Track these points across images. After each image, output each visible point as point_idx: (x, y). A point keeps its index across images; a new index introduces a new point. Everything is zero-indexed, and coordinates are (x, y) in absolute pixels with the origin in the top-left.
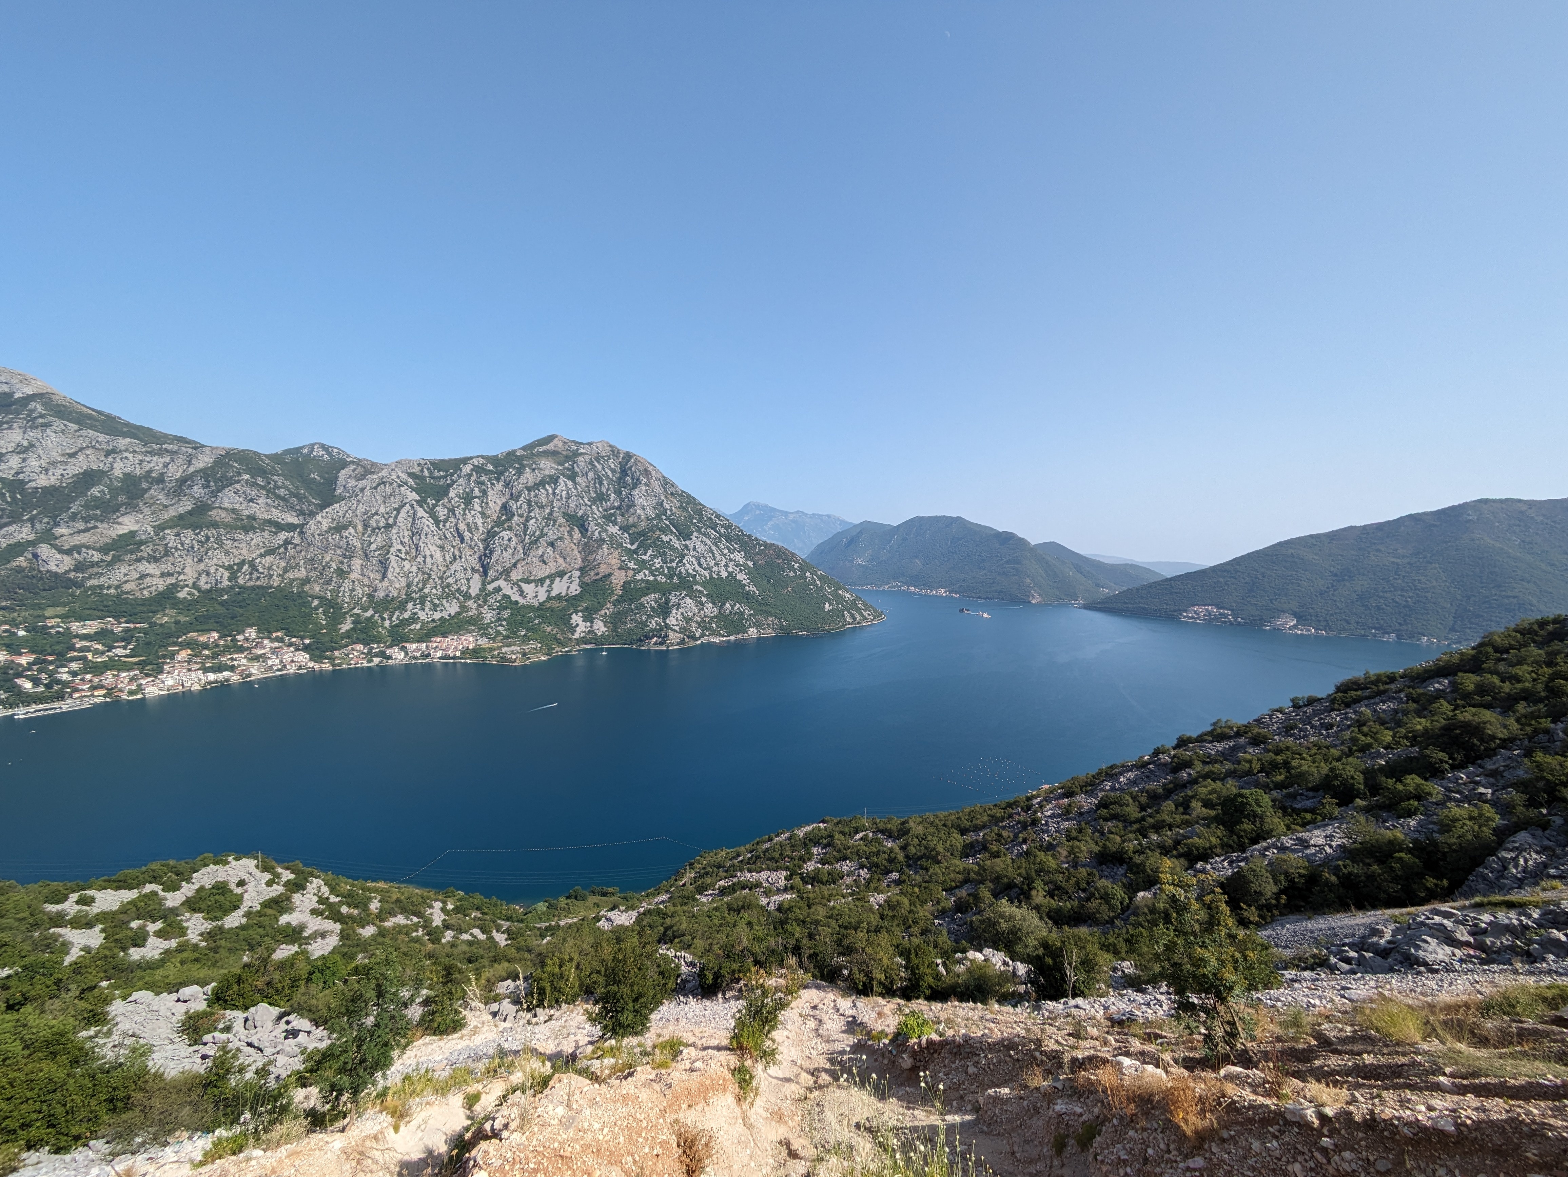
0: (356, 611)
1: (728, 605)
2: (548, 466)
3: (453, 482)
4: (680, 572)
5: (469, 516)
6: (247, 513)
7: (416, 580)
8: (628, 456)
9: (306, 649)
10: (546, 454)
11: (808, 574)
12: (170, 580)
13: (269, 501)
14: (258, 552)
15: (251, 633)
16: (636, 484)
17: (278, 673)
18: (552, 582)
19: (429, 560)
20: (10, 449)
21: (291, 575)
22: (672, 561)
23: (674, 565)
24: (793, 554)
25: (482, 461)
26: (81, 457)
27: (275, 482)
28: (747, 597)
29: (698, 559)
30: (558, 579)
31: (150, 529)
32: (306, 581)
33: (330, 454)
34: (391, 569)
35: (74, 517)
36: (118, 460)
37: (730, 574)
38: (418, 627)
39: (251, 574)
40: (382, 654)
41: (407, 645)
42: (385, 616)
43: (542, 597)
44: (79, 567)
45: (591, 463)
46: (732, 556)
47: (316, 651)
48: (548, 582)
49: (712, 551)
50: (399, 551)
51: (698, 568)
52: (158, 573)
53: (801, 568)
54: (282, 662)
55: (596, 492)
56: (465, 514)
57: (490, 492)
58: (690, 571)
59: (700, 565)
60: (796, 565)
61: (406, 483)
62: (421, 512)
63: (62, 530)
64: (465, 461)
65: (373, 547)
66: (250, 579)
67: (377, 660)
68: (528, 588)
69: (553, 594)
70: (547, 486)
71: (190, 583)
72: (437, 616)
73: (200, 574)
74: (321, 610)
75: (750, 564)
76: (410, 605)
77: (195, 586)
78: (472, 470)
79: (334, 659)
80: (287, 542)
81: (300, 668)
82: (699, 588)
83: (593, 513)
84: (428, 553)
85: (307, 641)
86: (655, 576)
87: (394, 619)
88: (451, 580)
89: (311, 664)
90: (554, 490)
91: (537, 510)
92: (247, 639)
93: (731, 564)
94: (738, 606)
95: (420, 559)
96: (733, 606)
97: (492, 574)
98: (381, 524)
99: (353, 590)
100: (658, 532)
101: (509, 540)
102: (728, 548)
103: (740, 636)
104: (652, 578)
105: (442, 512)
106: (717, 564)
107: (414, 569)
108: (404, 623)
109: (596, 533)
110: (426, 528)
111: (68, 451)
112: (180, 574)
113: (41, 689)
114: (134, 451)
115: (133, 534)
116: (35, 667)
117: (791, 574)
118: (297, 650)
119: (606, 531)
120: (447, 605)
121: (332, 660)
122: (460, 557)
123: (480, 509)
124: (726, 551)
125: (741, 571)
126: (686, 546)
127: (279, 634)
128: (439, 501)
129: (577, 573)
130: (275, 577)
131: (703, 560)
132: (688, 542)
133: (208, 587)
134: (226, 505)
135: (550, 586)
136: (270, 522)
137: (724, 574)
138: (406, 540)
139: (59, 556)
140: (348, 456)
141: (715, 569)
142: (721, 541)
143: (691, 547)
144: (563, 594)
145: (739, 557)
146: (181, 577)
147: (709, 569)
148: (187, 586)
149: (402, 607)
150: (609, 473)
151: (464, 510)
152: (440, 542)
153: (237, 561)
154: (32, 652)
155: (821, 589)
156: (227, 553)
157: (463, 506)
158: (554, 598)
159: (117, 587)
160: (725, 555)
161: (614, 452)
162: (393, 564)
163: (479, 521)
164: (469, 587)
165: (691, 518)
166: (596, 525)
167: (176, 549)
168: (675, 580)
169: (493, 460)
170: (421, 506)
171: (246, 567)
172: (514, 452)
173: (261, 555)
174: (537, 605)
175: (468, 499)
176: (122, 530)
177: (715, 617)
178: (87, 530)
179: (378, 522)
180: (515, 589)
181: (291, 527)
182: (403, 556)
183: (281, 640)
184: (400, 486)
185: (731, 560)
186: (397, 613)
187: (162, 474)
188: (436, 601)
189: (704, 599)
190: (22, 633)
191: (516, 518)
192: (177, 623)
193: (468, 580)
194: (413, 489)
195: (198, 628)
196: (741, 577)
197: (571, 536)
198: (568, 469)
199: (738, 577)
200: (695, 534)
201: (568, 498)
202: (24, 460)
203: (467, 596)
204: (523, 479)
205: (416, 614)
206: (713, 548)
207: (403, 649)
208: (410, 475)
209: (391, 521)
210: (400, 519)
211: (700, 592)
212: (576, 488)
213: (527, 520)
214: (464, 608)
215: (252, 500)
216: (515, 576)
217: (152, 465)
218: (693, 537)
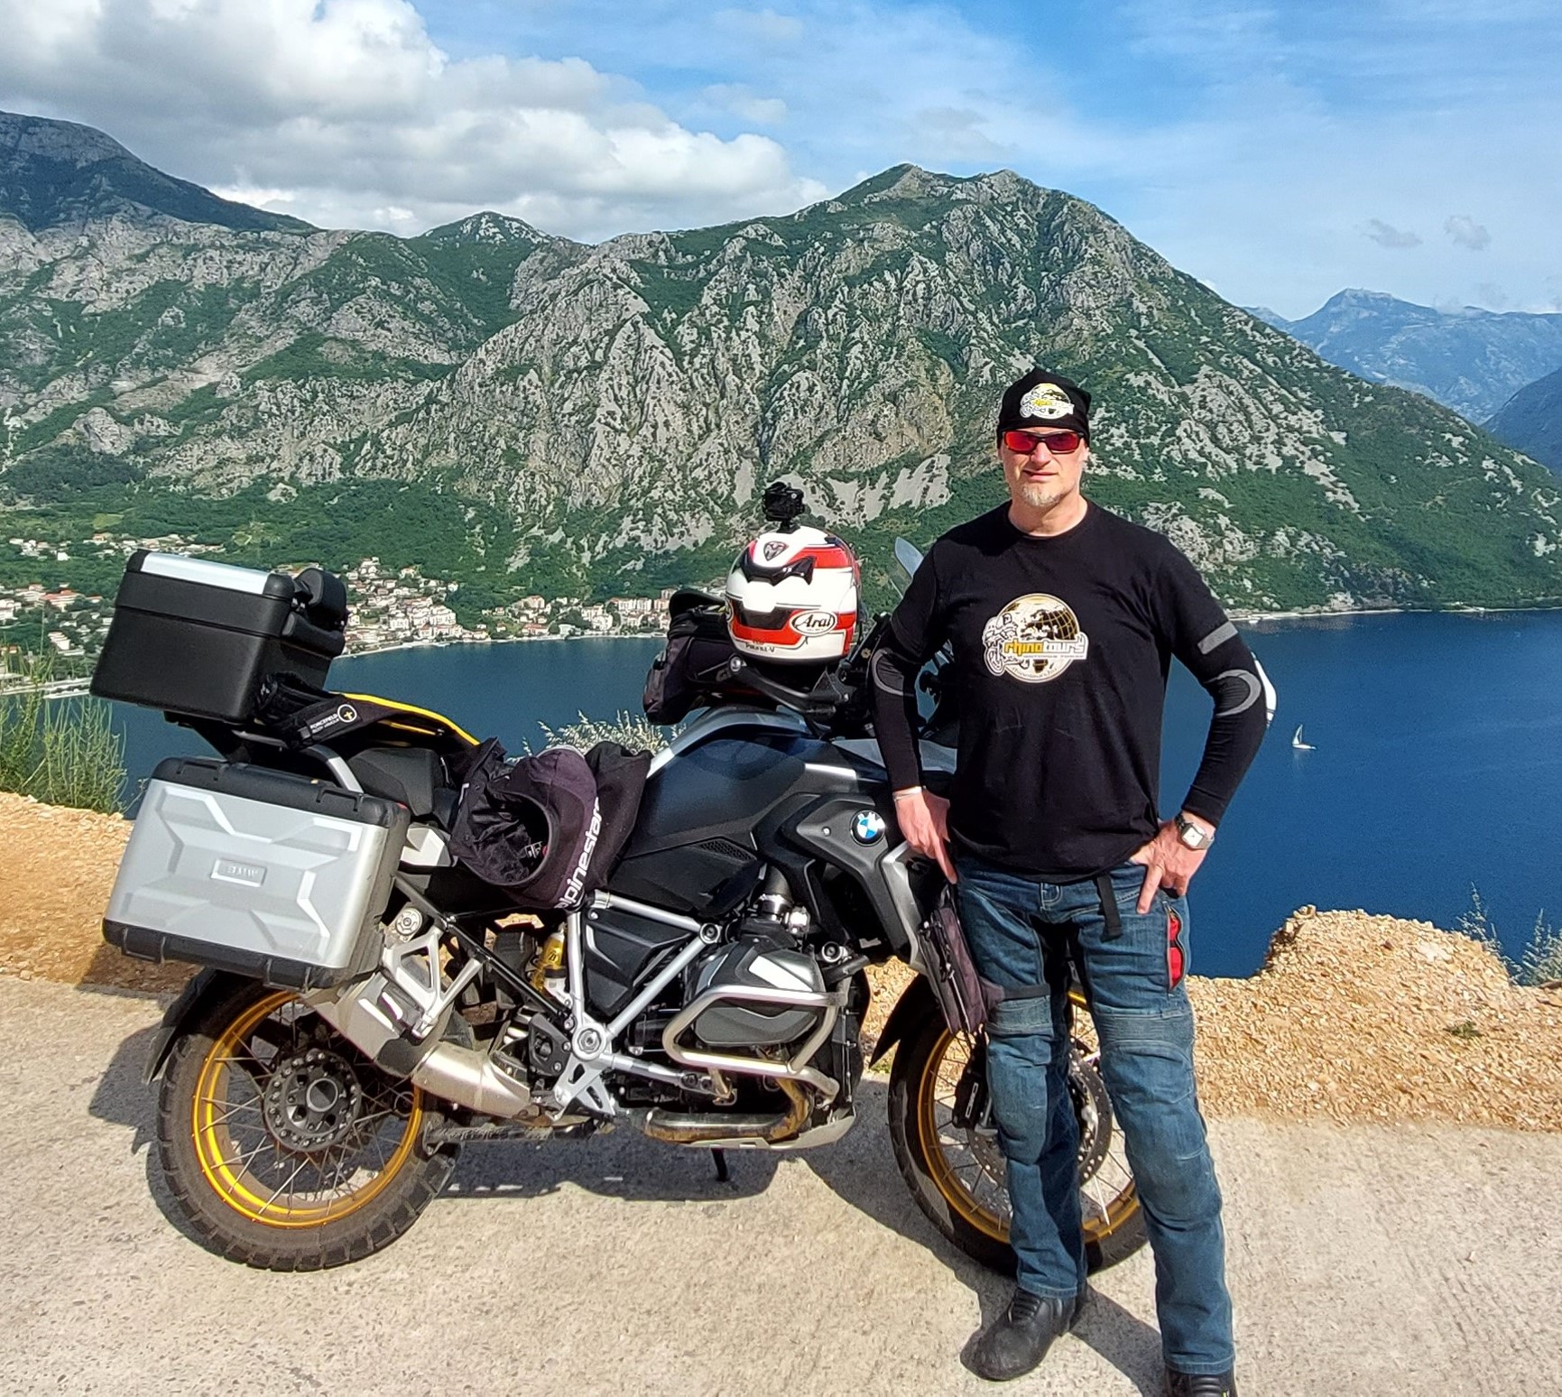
0: (535, 531)
1: (1281, 536)
2: (888, 233)
3: (711, 275)
4: (1170, 458)
5: (736, 342)
6: (372, 347)
7: (639, 472)
8: (1057, 198)
9: (451, 601)
10: (887, 207)
11: (1487, 464)
12: (260, 470)
13: (406, 324)
14: (386, 419)
15: (370, 567)
16: (1073, 260)
17: (406, 645)
18: (893, 478)
19: (661, 431)
20: (66, 253)
21: (434, 461)
22: (1150, 432)
23: (1155, 440)
24: (1448, 414)
25: (762, 229)
26: (152, 260)
27: (418, 289)
28: (1331, 517)
29: (1211, 427)
30: (905, 472)
31: (236, 380)
32: (458, 472)
33: (505, 232)
34: (595, 451)
35: (136, 364)
36: (200, 262)
37: (1288, 462)
38: (639, 566)
39: (375, 458)
40: (575, 619)
41: (620, 603)
42: (584, 542)
43: (873, 511)
44: (140, 447)
45: (978, 220)
46: (1292, 420)
47: (466, 607)
48: (884, 478)
49: (1244, 409)
50: (611, 414)
51: (1210, 448)
52: (243, 456)
53: (1468, 448)
54: (412, 624)
55: (986, 283)
56: (729, 338)
57: (776, 293)
58: (1193, 455)
59: (1215, 440)
60: (1456, 441)
61: (627, 282)
62: (650, 337)
63: (122, 384)
64: (732, 230)
65: (568, 407)
66: (373, 468)
67: (565, 629)
68: (846, 492)
69: (895, 504)
70: (887, 275)
71: (286, 475)
72: (672, 545)
73: (301, 460)
74: (477, 529)
75: (1339, 438)
76: (627, 522)
77: (293, 480)
78: (744, 249)
79: (495, 624)
80: (431, 400)
81: (440, 638)
82: (1212, 494)
83: (979, 328)
84: (660, 420)
85: (453, 587)
86: (1111, 466)
87: (599, 548)
88: (700, 473)
89: (457, 631)
90: (900, 282)
91: (865, 324)
92: (362, 579)
93: (1290, 440)
94: (1306, 537)
95: (646, 431)
96: (1293, 540)
97: (775, 460)
98: (583, 363)
99: (533, 490)
100: (1119, 368)
101: (811, 389)
102: (1282, 400)
103: (1310, 612)
104: (1104, 471)
105: (687, 336)
106: (1256, 439)
107: (636, 451)
108: (614, 556)
109: (986, 371)
110: (658, 368)
111: (137, 252)
112: (273, 457)
113: (80, 652)
114: (222, 246)
115: (213, 387)
116: (74, 615)
117: (1444, 462)
118: (437, 603)
119: (1008, 366)
120: (691, 524)
121: (491, 623)
122: (718, 426)
123: (756, 327)
124: (1277, 408)
125: (1315, 454)
126: (1184, 398)
127: (411, 571)
128: (681, 314)
129: (943, 460)
130: (409, 465)
131: (1222, 429)
132: (1188, 389)
133: (311, 482)
134: (344, 334)
135: (888, 486)
136: (406, 363)
137: (1274, 463)
138: (624, 393)
139: (115, 428)
140: (535, 234)
141: (1252, 450)
142: (1265, 384)
143: (1195, 399)
144: (915, 505)
145: (1309, 421)
146: (275, 465)
147: (1238, 450)
148: (282, 480)
149: (613, 527)
150: (1015, 240)
151: (728, 330)
152: (681, 397)
153: (355, 435)
154: (73, 588)
155: (1524, 500)
156: (341, 420)
157: (726, 322)
158: (895, 513)
159: (189, 480)
160: (1275, 418)
161: (1027, 191)
162: (600, 440)
163: (755, 353)
164: (733, 488)
165: (1196, 331)
166: (985, 354)
167: (271, 415)
168: (1158, 476)
169: (784, 225)
170: (652, 326)
171: (367, 446)
172: (824, 205)
173: (391, 425)
174: (860, 526)
175: (734, 308)
176: (200, 383)
177: (1251, 563)
178: (153, 383)
179: (577, 358)
180: (819, 493)
181: (438, 372)
182: (617, 424)
183: (413, 583)
184: (616, 286)
185: (1290, 429)
186: (604, 537)
187: (258, 283)
188: (672, 515)
189: (1224, 521)
190: (62, 557)
191: (824, 344)
192: (264, 545)
193: (732, 473)
194: (639, 293)
195: (293, 556)
196: (1314, 468)
197: (934, 379)
198: (930, 236)
199: (1308, 470)
200: (1205, 369)
201: (928, 299)
202: (82, 270)
203: (729, 506)
204: (840, 262)
205: (636, 539)
206: (1248, 401)
207: (611, 609)
208: (633, 264)
209: (599, 355)
210: (614, 352)
211: (1216, 504)
212: (945, 276)
213: (846, 349)
214: (722, 532)
215: (380, 324)
216: (819, 465)
217: (244, 269)
218: (1200, 376)
